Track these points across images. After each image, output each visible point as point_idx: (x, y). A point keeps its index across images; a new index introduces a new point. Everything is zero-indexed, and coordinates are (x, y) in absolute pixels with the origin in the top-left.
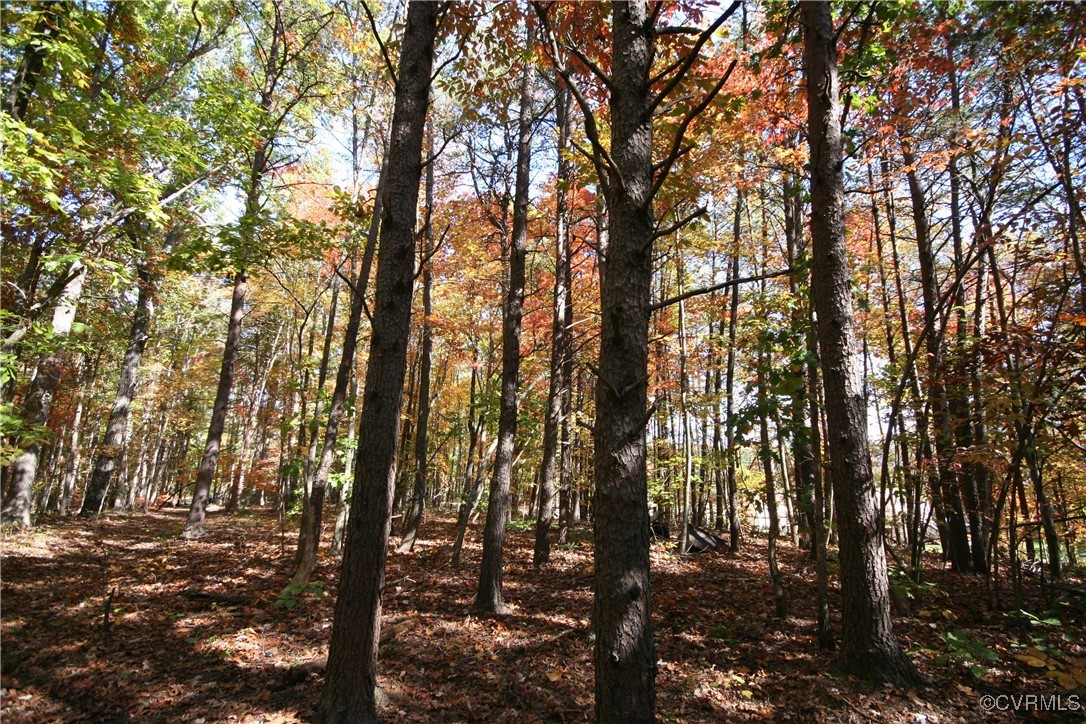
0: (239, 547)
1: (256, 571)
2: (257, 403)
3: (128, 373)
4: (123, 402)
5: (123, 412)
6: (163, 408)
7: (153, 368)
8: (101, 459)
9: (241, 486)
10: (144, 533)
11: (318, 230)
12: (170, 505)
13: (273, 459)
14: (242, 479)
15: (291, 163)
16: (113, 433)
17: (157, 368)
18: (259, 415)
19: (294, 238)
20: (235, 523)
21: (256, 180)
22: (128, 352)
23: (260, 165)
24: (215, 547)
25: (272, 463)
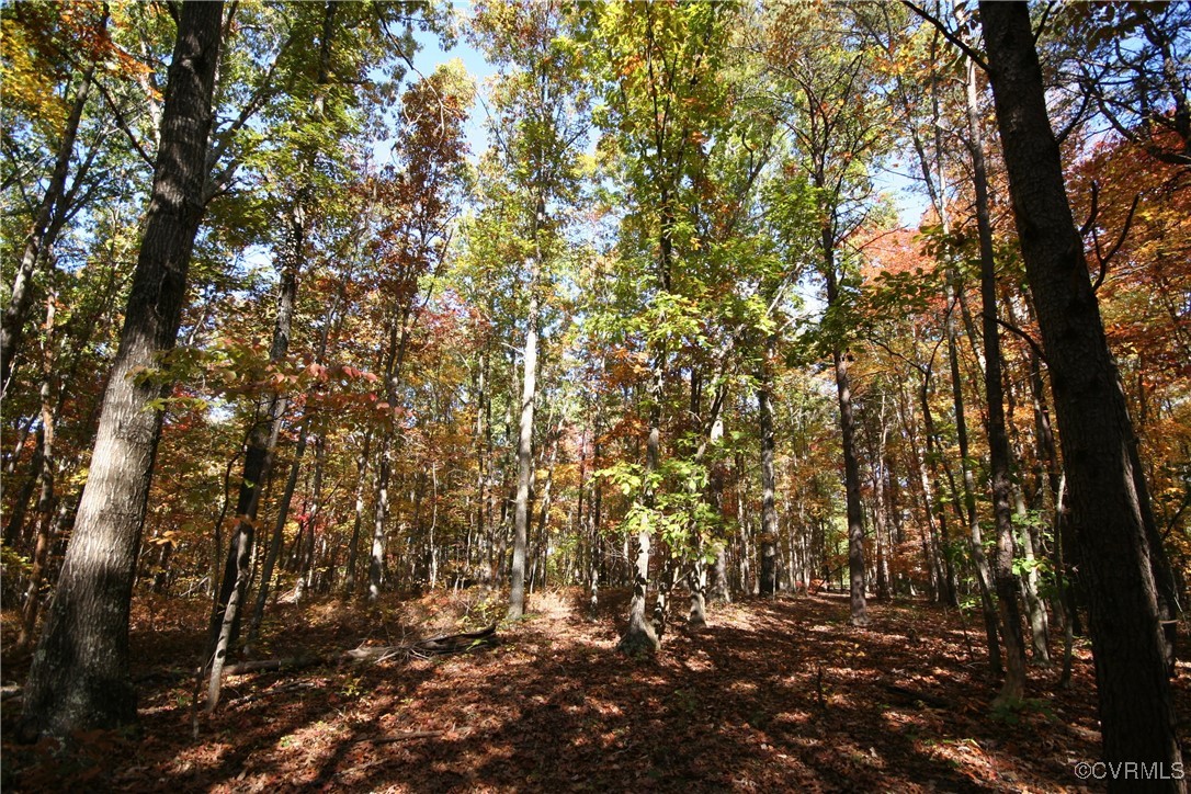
0: (913, 640)
1: (946, 672)
2: (880, 482)
3: (767, 467)
4: (768, 494)
5: (771, 502)
6: (797, 497)
7: (783, 459)
8: (764, 546)
9: (887, 572)
10: (815, 616)
11: (915, 278)
12: (823, 590)
13: (913, 543)
14: (886, 565)
15: (856, 226)
16: (768, 523)
17: (784, 459)
18: (885, 495)
19: (891, 298)
20: (895, 613)
21: (829, 256)
22: (763, 449)
23: (829, 240)
24: (887, 638)
25: (913, 548)
